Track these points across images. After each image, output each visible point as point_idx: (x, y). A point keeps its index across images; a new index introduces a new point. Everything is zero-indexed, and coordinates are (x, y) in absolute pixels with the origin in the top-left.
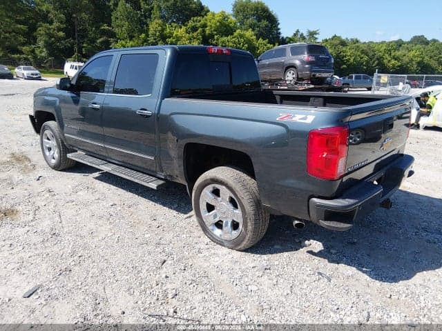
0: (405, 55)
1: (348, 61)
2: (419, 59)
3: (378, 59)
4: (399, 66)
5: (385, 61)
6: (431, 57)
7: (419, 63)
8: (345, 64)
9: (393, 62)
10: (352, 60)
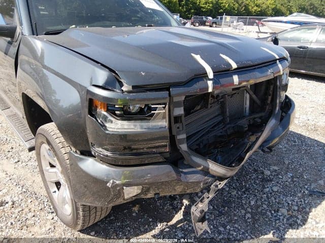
0: (264, 3)
1: (224, 6)
2: (274, 6)
3: (245, 6)
4: (259, 11)
5: (250, 7)
6: (282, 5)
7: (273, 9)
8: (222, 9)
9: (255, 8)
10: (227, 6)
